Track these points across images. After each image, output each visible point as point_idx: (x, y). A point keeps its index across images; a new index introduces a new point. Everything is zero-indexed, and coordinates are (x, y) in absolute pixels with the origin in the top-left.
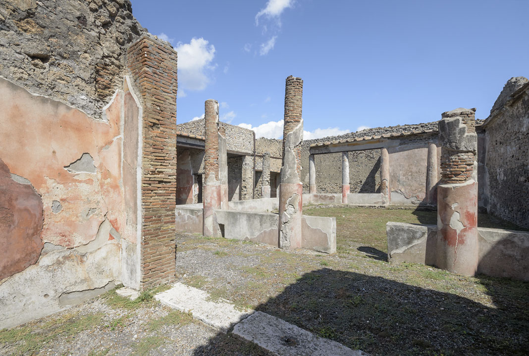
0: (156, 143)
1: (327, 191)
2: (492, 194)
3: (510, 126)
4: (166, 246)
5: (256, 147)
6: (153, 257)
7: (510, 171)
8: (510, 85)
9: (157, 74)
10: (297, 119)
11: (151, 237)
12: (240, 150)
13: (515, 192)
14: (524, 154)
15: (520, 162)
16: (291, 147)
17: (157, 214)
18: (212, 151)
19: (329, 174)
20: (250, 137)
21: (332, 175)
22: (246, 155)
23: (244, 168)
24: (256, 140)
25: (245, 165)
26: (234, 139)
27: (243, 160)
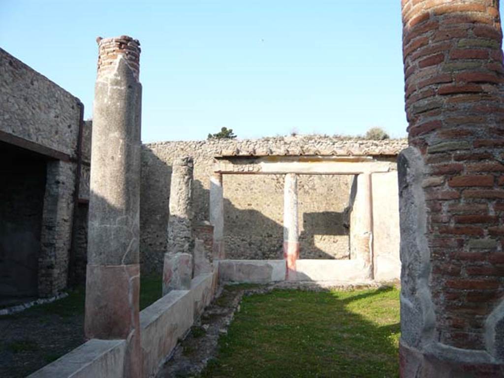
12: (48, 143)
19: (228, 217)
20: (71, 113)
21: (235, 218)
22: (58, 160)
23: (52, 193)
24: (84, 122)
25: (54, 186)
26: (37, 110)
27: (48, 170)
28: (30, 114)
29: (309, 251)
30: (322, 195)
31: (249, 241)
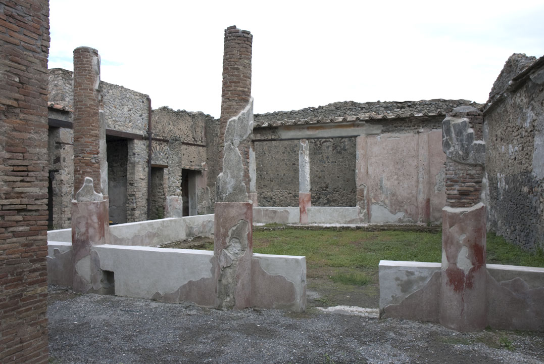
0: (12, 142)
1: (275, 202)
2: (492, 207)
3: (511, 118)
4: (32, 325)
5: (153, 123)
6: (7, 348)
7: (512, 178)
8: (512, 64)
9: (13, 17)
10: (244, 97)
11: (5, 312)
12: (123, 129)
13: (518, 206)
14: (527, 157)
15: (524, 167)
16: (234, 142)
17: (16, 269)
18: (87, 140)
19: (278, 175)
20: (142, 106)
21: (283, 175)
22: (134, 139)
23: (132, 161)
24: (153, 111)
25: (132, 157)
26: (113, 108)
27: (129, 146)
28: (108, 112)
29: (342, 202)
30: (352, 154)
31: (293, 193)
